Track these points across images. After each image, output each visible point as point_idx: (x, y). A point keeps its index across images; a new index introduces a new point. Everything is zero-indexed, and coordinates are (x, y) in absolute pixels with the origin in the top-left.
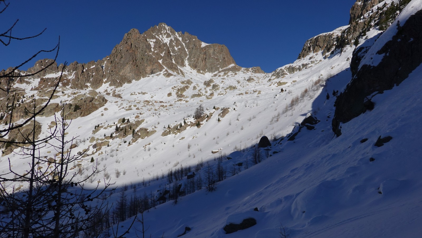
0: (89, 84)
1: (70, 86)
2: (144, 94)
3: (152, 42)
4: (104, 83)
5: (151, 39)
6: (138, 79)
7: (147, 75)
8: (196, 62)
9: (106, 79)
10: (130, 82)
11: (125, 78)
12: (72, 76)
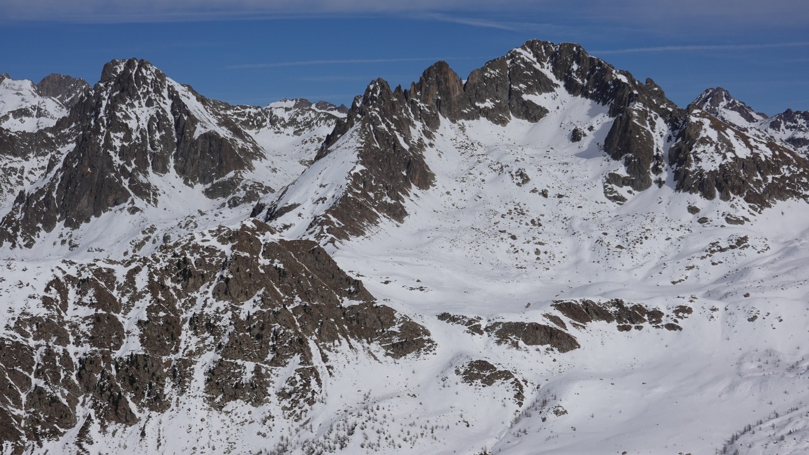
0: (40, 225)
1: (21, 231)
2: (101, 251)
3: (119, 140)
4: (59, 222)
5: (116, 133)
6: (98, 215)
7: (109, 208)
8: (183, 164)
9: (59, 216)
10: (88, 221)
11: (83, 215)
12: (20, 214)
